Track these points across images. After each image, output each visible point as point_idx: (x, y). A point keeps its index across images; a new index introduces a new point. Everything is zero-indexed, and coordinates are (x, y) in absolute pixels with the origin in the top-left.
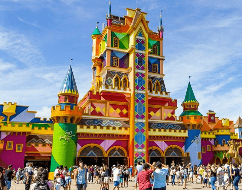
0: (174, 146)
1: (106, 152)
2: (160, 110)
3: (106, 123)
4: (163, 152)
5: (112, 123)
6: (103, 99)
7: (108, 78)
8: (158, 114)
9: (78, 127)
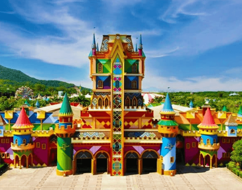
0: (150, 150)
1: (94, 155)
2: (138, 120)
3: (93, 134)
4: (140, 155)
5: (97, 134)
6: (90, 116)
7: (94, 99)
8: (136, 123)
9: (72, 139)
